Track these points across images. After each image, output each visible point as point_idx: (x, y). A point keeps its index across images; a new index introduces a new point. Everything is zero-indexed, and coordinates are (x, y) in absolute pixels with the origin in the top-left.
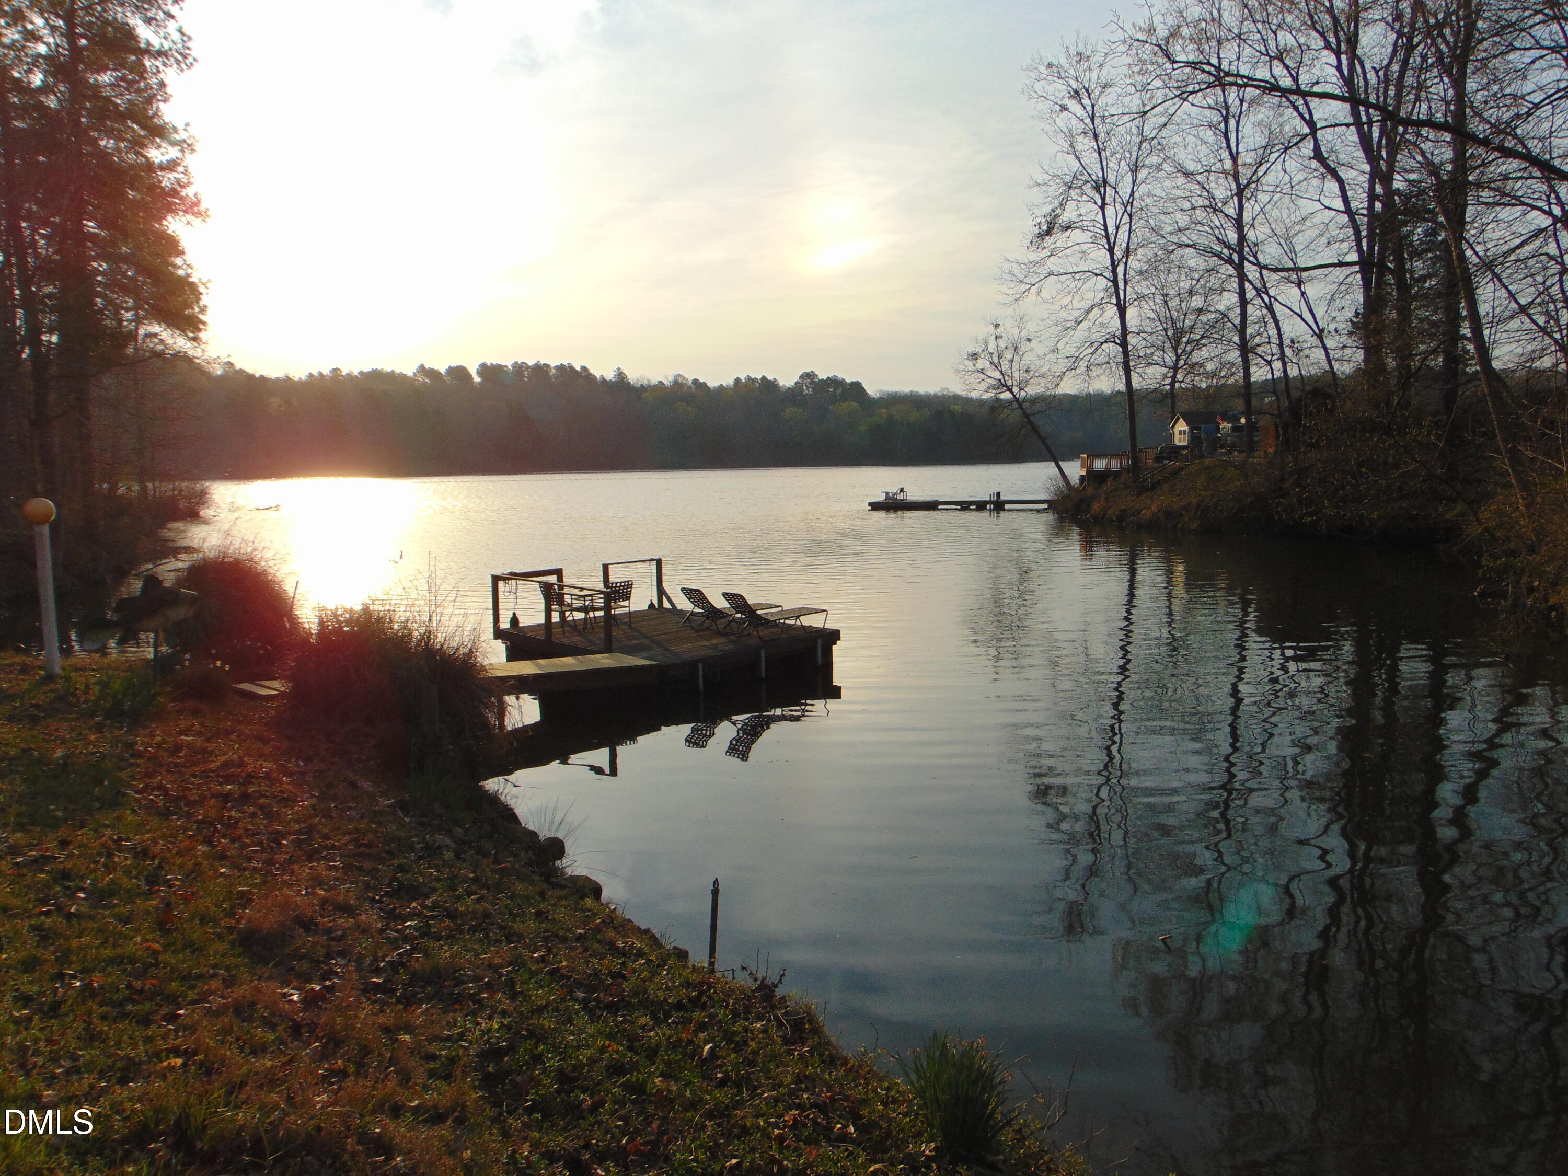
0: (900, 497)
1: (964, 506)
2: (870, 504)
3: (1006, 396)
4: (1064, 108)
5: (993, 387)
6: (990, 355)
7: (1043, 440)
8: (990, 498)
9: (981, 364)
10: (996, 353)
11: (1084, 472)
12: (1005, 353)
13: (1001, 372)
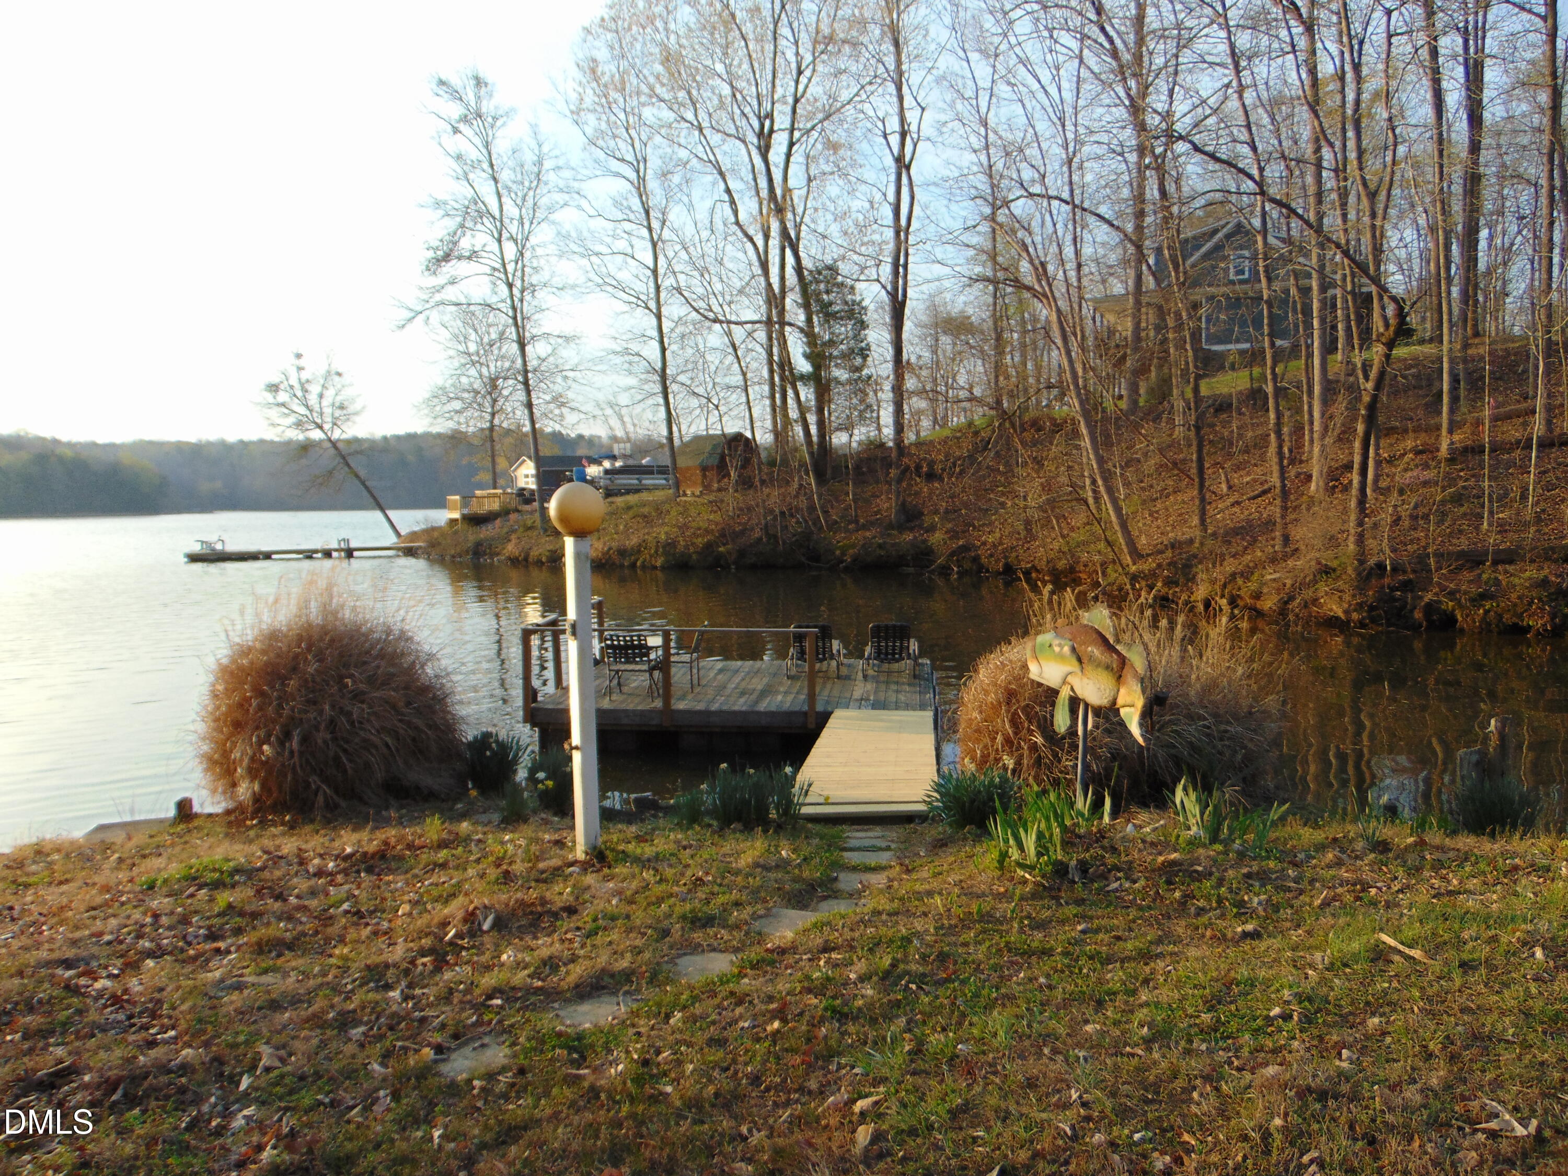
0: (219, 547)
1: (308, 555)
2: (186, 556)
3: (316, 435)
4: (456, 131)
5: (299, 424)
6: (292, 387)
7: (363, 483)
8: (336, 546)
9: (283, 397)
10: (297, 386)
11: (456, 515)
12: (308, 387)
13: (307, 407)
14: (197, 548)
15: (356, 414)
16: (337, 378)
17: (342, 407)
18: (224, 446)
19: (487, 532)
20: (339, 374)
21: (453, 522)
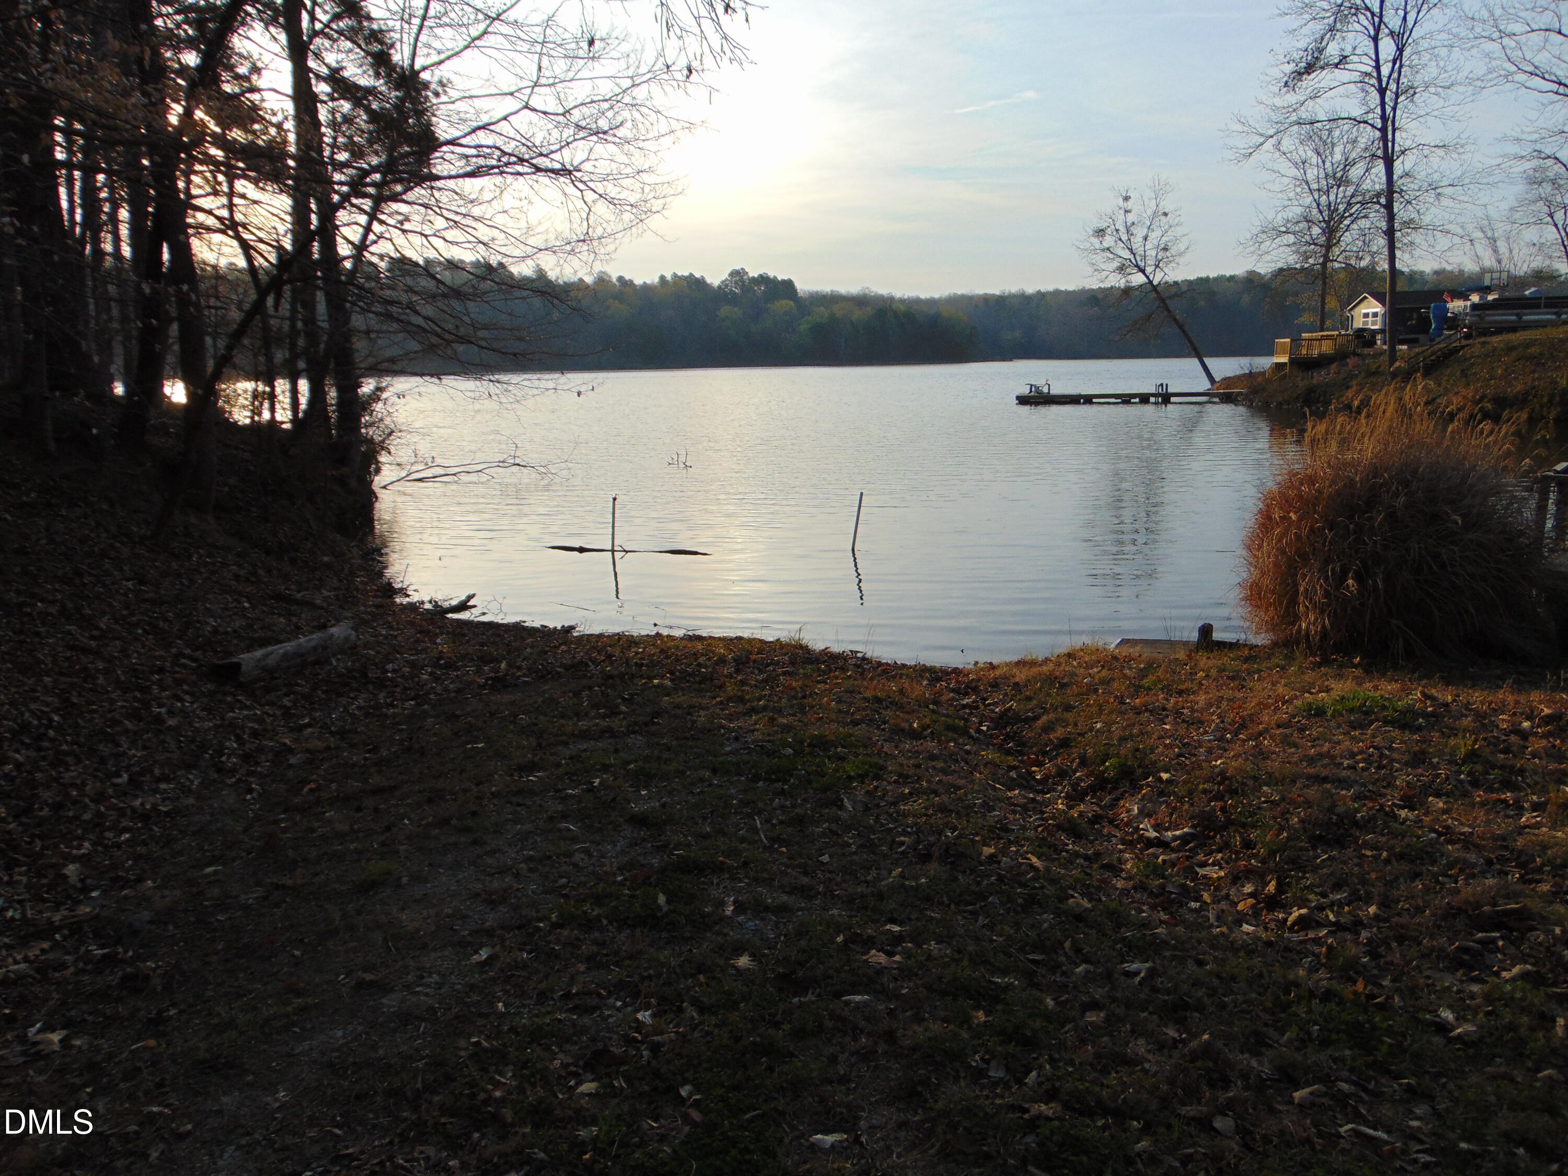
0: (1045, 390)
1: (1126, 399)
2: (1018, 398)
3: (1138, 279)
5: (1121, 269)
6: (1117, 231)
7: (1181, 327)
8: (1153, 391)
9: (1108, 241)
10: (1123, 230)
11: (1284, 359)
12: (1134, 230)
13: (1131, 250)
14: (1025, 391)
15: (1180, 255)
16: (1163, 218)
17: (1165, 249)
18: (1024, 300)
19: (1320, 377)
20: (1165, 214)
21: (1279, 366)
